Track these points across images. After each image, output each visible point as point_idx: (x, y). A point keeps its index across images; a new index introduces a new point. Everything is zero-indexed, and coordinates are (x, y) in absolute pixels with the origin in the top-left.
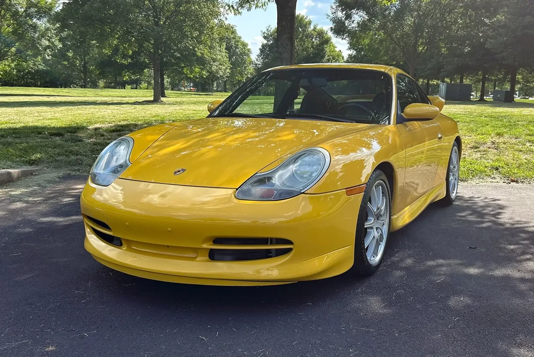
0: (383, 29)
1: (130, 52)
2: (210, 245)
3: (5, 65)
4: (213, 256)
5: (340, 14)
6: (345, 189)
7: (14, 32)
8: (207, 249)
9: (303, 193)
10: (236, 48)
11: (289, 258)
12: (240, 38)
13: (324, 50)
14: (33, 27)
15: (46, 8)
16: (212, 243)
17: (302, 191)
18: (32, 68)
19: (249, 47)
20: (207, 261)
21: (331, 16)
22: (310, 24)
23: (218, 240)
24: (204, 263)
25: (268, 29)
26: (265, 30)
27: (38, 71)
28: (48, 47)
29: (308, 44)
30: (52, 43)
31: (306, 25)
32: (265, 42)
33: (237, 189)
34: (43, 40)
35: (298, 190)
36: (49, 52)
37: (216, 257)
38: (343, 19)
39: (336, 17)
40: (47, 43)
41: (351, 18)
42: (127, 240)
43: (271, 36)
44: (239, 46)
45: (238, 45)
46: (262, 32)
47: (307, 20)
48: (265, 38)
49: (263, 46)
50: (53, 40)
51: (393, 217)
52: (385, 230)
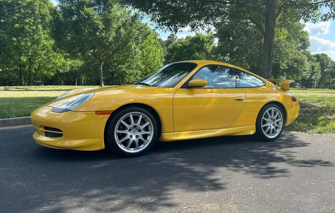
6: (95, 111)
9: (71, 111)
11: (62, 137)
16: (44, 128)
23: (46, 128)
51: (163, 134)
52: (150, 138)
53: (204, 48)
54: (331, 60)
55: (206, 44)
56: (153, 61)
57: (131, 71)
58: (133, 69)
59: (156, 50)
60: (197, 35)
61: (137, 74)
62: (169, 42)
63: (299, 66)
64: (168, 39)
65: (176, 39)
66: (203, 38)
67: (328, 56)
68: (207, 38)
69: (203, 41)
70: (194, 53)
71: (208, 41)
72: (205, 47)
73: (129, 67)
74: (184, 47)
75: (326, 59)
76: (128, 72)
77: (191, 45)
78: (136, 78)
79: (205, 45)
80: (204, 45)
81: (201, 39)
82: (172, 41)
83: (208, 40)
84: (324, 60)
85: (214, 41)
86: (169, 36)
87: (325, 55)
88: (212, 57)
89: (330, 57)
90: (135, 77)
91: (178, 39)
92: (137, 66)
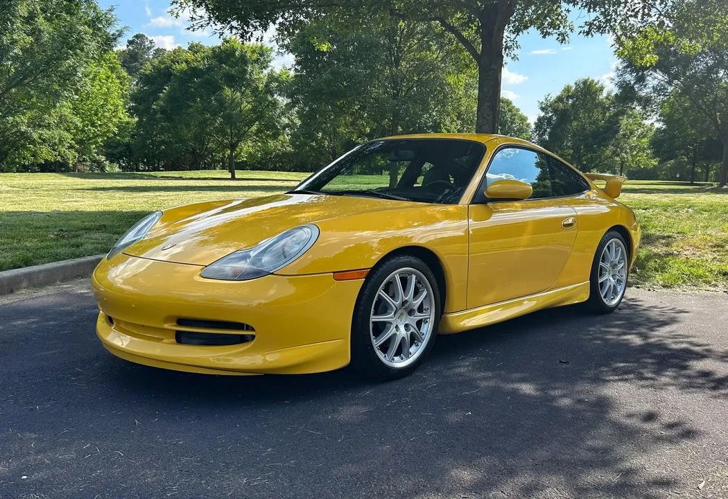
0: (687, 94)
1: (368, 130)
2: (173, 326)
3: (248, 146)
4: (181, 338)
5: (630, 78)
6: (332, 272)
7: (253, 110)
8: (173, 330)
9: (272, 274)
10: (512, 123)
11: (250, 347)
12: (518, 110)
13: (618, 123)
14: (273, 104)
15: (287, 82)
16: (175, 324)
17: (271, 272)
18: (280, 150)
19: (528, 122)
20: (173, 343)
21: (617, 79)
22: (602, 90)
23: (181, 321)
24: (173, 345)
25: (546, 99)
26: (542, 100)
27: (285, 154)
28: (287, 125)
29: (597, 115)
30: (292, 121)
31: (597, 91)
32: (542, 114)
33: (206, 266)
34: (283, 118)
35: (267, 270)
36: (288, 131)
37: (183, 339)
38: (632, 83)
39: (624, 81)
40: (286, 121)
41: (644, 81)
42: (117, 320)
43: (551, 106)
44: (516, 120)
45: (514, 120)
46: (539, 102)
47: (597, 86)
48: (542, 109)
49: (539, 119)
50: (293, 118)
51: (450, 316)
52: (427, 329)
53: (248, 76)
54: (520, 113)
55: (253, 67)
56: (102, 106)
57: (46, 133)
58: (48, 127)
59: (108, 77)
60: (227, 42)
61: (61, 141)
62: (131, 55)
63: (464, 127)
64: (128, 46)
65: (149, 48)
66: (242, 52)
67: (514, 104)
68: (253, 52)
69: (243, 60)
70: (221, 89)
71: (257, 61)
72: (250, 75)
73: (37, 124)
74: (194, 72)
75: (510, 111)
76: (35, 136)
77: (210, 69)
78: (57, 153)
79: (249, 69)
80: (247, 70)
81: (237, 53)
82: (140, 52)
83: (255, 56)
84: (505, 112)
85: (270, 62)
86: (131, 39)
87: (507, 102)
88: (267, 100)
89: (517, 107)
90: (54, 150)
91: (156, 48)
92: (62, 119)
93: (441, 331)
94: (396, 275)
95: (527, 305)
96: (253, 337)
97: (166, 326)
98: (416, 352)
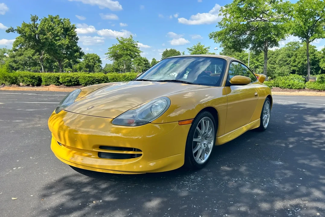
2: (97, 150)
4: (100, 155)
6: (178, 121)
8: (97, 152)
9: (150, 123)
11: (141, 159)
16: (99, 148)
17: (150, 122)
20: (97, 158)
23: (101, 147)
33: (114, 119)
35: (148, 121)
37: (102, 156)
51: (219, 137)
52: (211, 145)
93: (217, 144)
94: (203, 120)
95: (244, 129)
96: (141, 155)
97: (94, 150)
98: (207, 156)
